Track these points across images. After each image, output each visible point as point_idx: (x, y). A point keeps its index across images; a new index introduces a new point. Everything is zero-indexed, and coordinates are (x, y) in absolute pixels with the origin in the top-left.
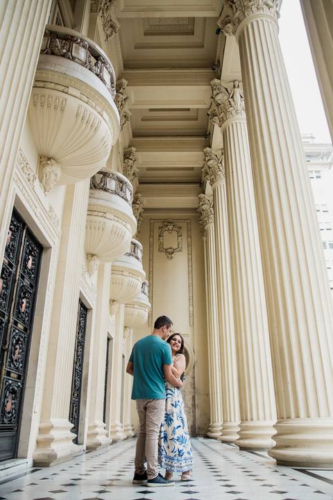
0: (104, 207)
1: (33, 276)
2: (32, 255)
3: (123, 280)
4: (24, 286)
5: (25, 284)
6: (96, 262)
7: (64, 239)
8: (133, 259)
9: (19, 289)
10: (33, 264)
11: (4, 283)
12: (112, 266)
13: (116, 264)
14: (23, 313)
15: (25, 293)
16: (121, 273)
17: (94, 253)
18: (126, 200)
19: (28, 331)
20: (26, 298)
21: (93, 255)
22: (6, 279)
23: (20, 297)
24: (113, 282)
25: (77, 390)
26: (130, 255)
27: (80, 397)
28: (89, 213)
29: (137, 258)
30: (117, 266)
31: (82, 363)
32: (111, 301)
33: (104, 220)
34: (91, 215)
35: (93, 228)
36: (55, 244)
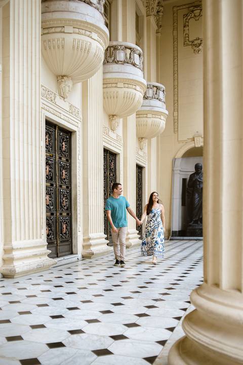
0: (61, 20)
3: (117, 92)
6: (66, 83)
16: (114, 85)
17: (63, 74)
25: (67, 209)
26: (124, 62)
27: (71, 215)
28: (46, 31)
29: (134, 65)
30: (109, 79)
31: (71, 185)
32: (109, 116)
33: (63, 35)
34: (48, 33)
35: (52, 48)
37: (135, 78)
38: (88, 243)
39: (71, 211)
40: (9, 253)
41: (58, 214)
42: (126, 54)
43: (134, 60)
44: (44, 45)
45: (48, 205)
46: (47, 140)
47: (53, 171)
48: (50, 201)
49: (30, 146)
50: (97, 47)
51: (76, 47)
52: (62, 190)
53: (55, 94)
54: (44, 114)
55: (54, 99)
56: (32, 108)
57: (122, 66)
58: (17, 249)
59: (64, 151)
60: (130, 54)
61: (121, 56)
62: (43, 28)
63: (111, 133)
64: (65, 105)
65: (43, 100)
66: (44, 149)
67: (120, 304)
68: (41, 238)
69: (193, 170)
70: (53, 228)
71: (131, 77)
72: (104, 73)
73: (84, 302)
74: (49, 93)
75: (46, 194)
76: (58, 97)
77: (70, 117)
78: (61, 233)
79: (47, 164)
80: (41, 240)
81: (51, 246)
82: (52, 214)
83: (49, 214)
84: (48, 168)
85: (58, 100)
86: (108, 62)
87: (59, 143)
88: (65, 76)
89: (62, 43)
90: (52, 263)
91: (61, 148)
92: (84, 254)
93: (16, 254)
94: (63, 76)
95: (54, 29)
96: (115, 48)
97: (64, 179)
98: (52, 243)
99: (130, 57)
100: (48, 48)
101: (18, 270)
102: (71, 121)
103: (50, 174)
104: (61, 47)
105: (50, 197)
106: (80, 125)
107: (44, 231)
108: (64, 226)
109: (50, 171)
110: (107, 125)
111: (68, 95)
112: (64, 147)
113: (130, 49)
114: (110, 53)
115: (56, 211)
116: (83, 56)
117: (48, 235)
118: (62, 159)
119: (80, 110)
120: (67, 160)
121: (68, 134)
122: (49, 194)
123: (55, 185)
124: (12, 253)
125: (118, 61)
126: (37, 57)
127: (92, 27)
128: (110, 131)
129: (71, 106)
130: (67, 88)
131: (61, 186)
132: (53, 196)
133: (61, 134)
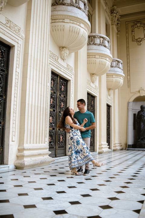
0: (63, 15)
1: (3, 64)
3: (96, 60)
6: (65, 51)
8: (102, 48)
10: (1, 58)
12: (88, 53)
13: (90, 51)
16: (94, 57)
17: (63, 46)
18: (80, 9)
24: (89, 63)
26: (99, 45)
28: (54, 21)
29: (105, 46)
30: (91, 53)
32: (91, 74)
33: (63, 24)
34: (55, 22)
35: (57, 30)
36: (18, 43)
37: (106, 53)
40: (22, 152)
41: (57, 129)
42: (100, 40)
43: (105, 44)
44: (52, 28)
45: (51, 123)
46: (52, 83)
47: (55, 102)
48: (52, 120)
49: (40, 85)
50: (84, 31)
51: (71, 31)
52: (60, 115)
53: (58, 57)
54: (51, 67)
55: (57, 60)
56: (43, 62)
57: (99, 46)
58: (27, 149)
59: (63, 91)
60: (103, 41)
61: (98, 41)
62: (52, 19)
63: (92, 84)
64: (64, 64)
65: (50, 59)
66: (50, 88)
67: (96, 190)
68: (45, 143)
70: (54, 138)
71: (103, 53)
72: (88, 50)
73: (70, 187)
74: (54, 55)
75: (50, 116)
76: (60, 59)
77: (67, 71)
78: (59, 142)
79: (51, 97)
80: (45, 145)
81: (52, 149)
82: (53, 129)
83: (51, 129)
84: (52, 100)
85: (60, 60)
86: (90, 44)
87: (60, 86)
88: (64, 47)
89: (63, 28)
90: (51, 160)
91: (61, 89)
93: (26, 153)
94: (63, 47)
95: (58, 20)
96: (94, 37)
97: (62, 108)
98: (53, 148)
99: (103, 42)
100: (54, 30)
101: (26, 164)
102: (67, 74)
103: (53, 104)
104: (62, 30)
105: (52, 118)
106: (73, 77)
107: (47, 139)
108: (61, 137)
109: (53, 102)
110: (89, 79)
111: (66, 58)
112: (63, 88)
113: (103, 38)
114: (91, 39)
115: (56, 127)
116: (75, 36)
117: (50, 142)
118: (62, 95)
119: (73, 68)
120: (64, 97)
121: (65, 82)
122: (52, 116)
123: (56, 111)
124: (23, 152)
125: (96, 44)
126: (48, 34)
127: (81, 21)
128: (91, 82)
129: (68, 65)
130: (66, 54)
131: (60, 112)
132: (55, 117)
133: (61, 81)
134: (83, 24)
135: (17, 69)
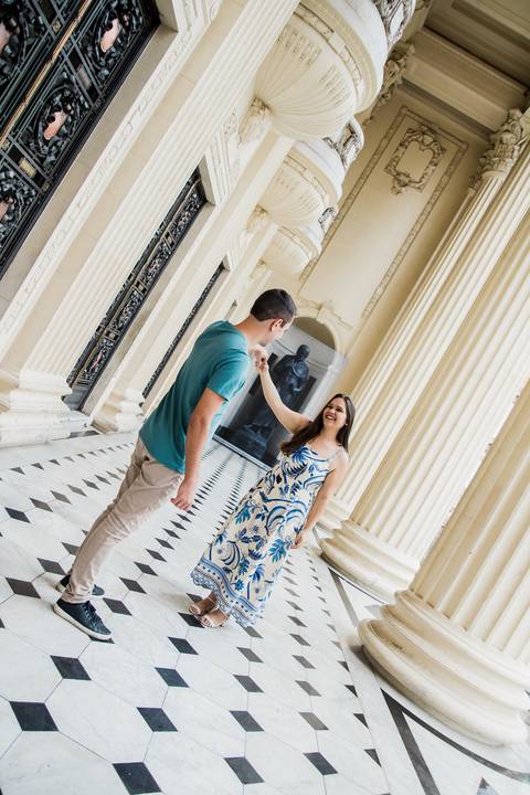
0: (337, 16)
1: (106, 72)
2: (122, 22)
3: (297, 183)
4: (68, 81)
5: (73, 78)
6: (264, 121)
7: (215, 30)
8: (334, 157)
9: (54, 82)
10: (115, 44)
11: (10, 43)
12: (293, 148)
13: (303, 149)
14: (46, 142)
15: (65, 101)
16: (300, 169)
17: (268, 102)
18: (387, 28)
19: (46, 187)
20: (67, 111)
21: (265, 106)
22: (21, 38)
23: (49, 101)
24: (278, 178)
25: (120, 329)
27: (119, 341)
29: (343, 160)
30: (301, 154)
31: (150, 289)
32: (258, 207)
33: (322, 44)
34: (301, 18)
35: (292, 49)
36: (189, 28)
38: (116, 405)
39: (123, 334)
42: (344, 136)
43: (347, 151)
52: (135, 292)
55: (230, 134)
57: (329, 149)
59: (179, 227)
60: (349, 139)
64: (234, 154)
69: (293, 351)
77: (225, 177)
85: (233, 139)
88: (269, 108)
89: (313, 55)
91: (178, 219)
92: (100, 420)
95: (315, 19)
97: (150, 275)
99: (345, 145)
100: (284, 42)
102: (221, 186)
104: (306, 61)
106: (224, 199)
108: (99, 357)
111: (247, 140)
112: (183, 220)
118: (169, 238)
119: (241, 174)
120: (173, 245)
123: (131, 281)
124: (9, 394)
127: (368, 70)
130: (258, 131)
131: (137, 286)
133: (195, 196)
134: (367, 84)
135: (138, 113)
